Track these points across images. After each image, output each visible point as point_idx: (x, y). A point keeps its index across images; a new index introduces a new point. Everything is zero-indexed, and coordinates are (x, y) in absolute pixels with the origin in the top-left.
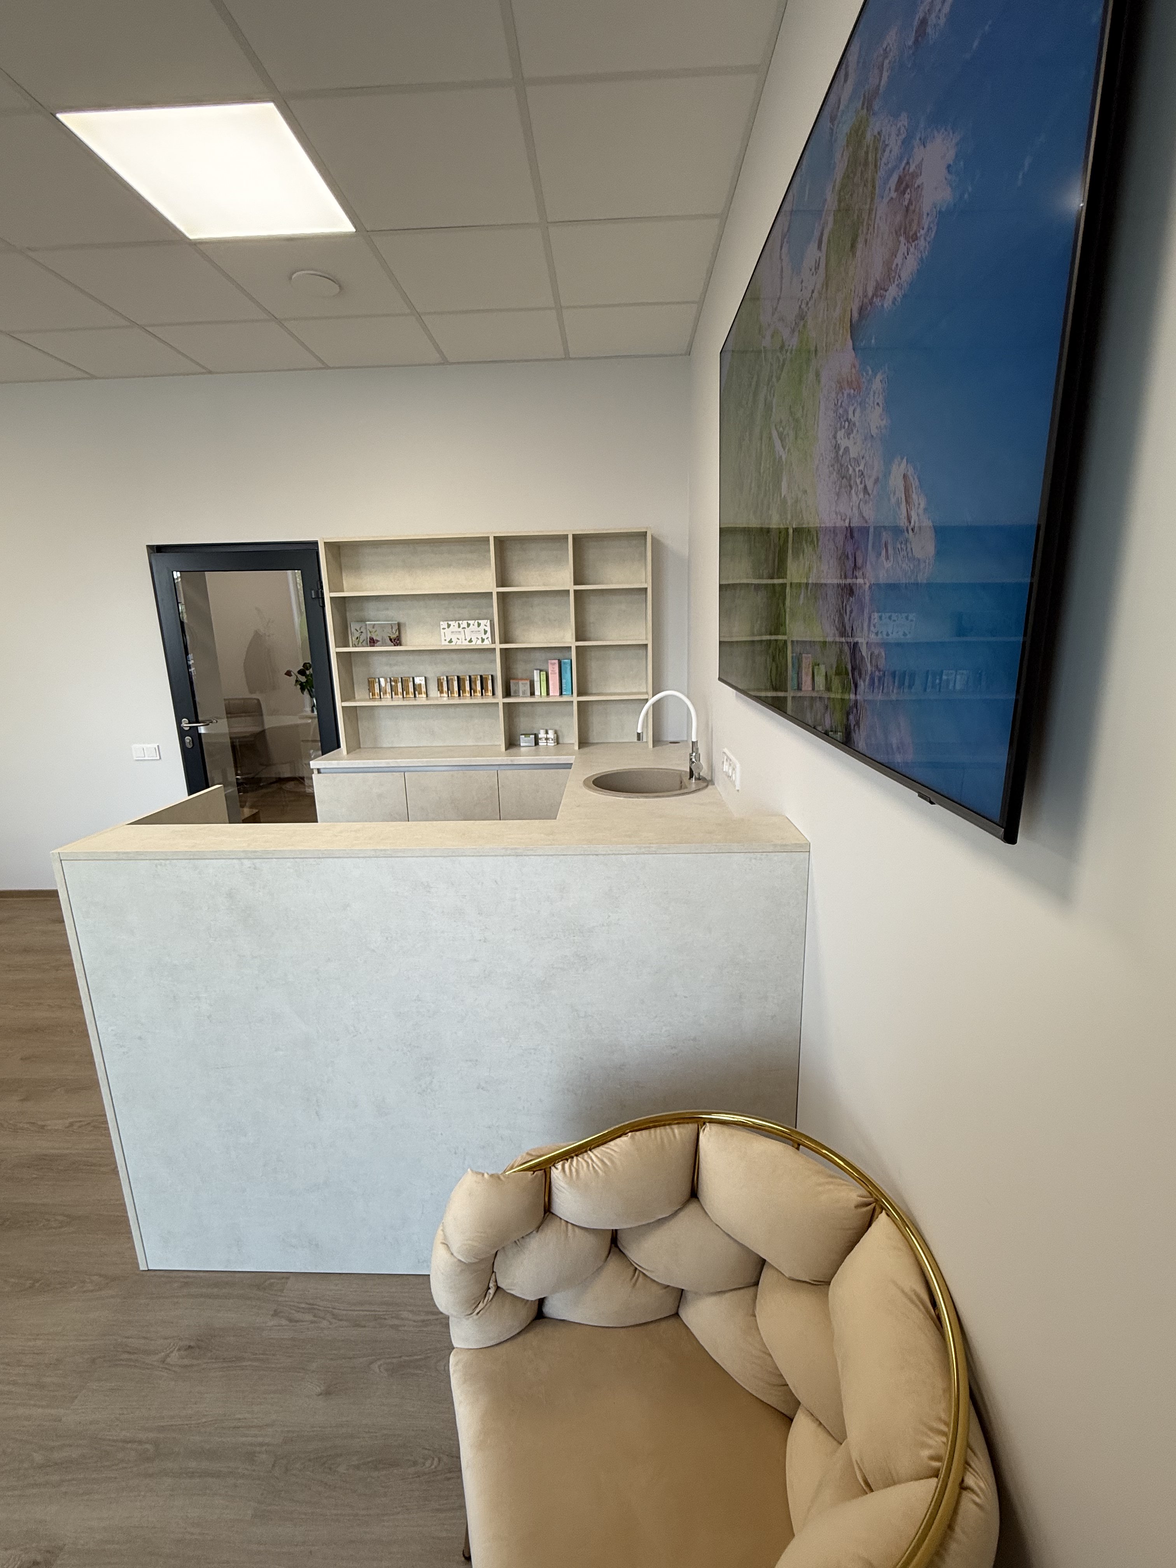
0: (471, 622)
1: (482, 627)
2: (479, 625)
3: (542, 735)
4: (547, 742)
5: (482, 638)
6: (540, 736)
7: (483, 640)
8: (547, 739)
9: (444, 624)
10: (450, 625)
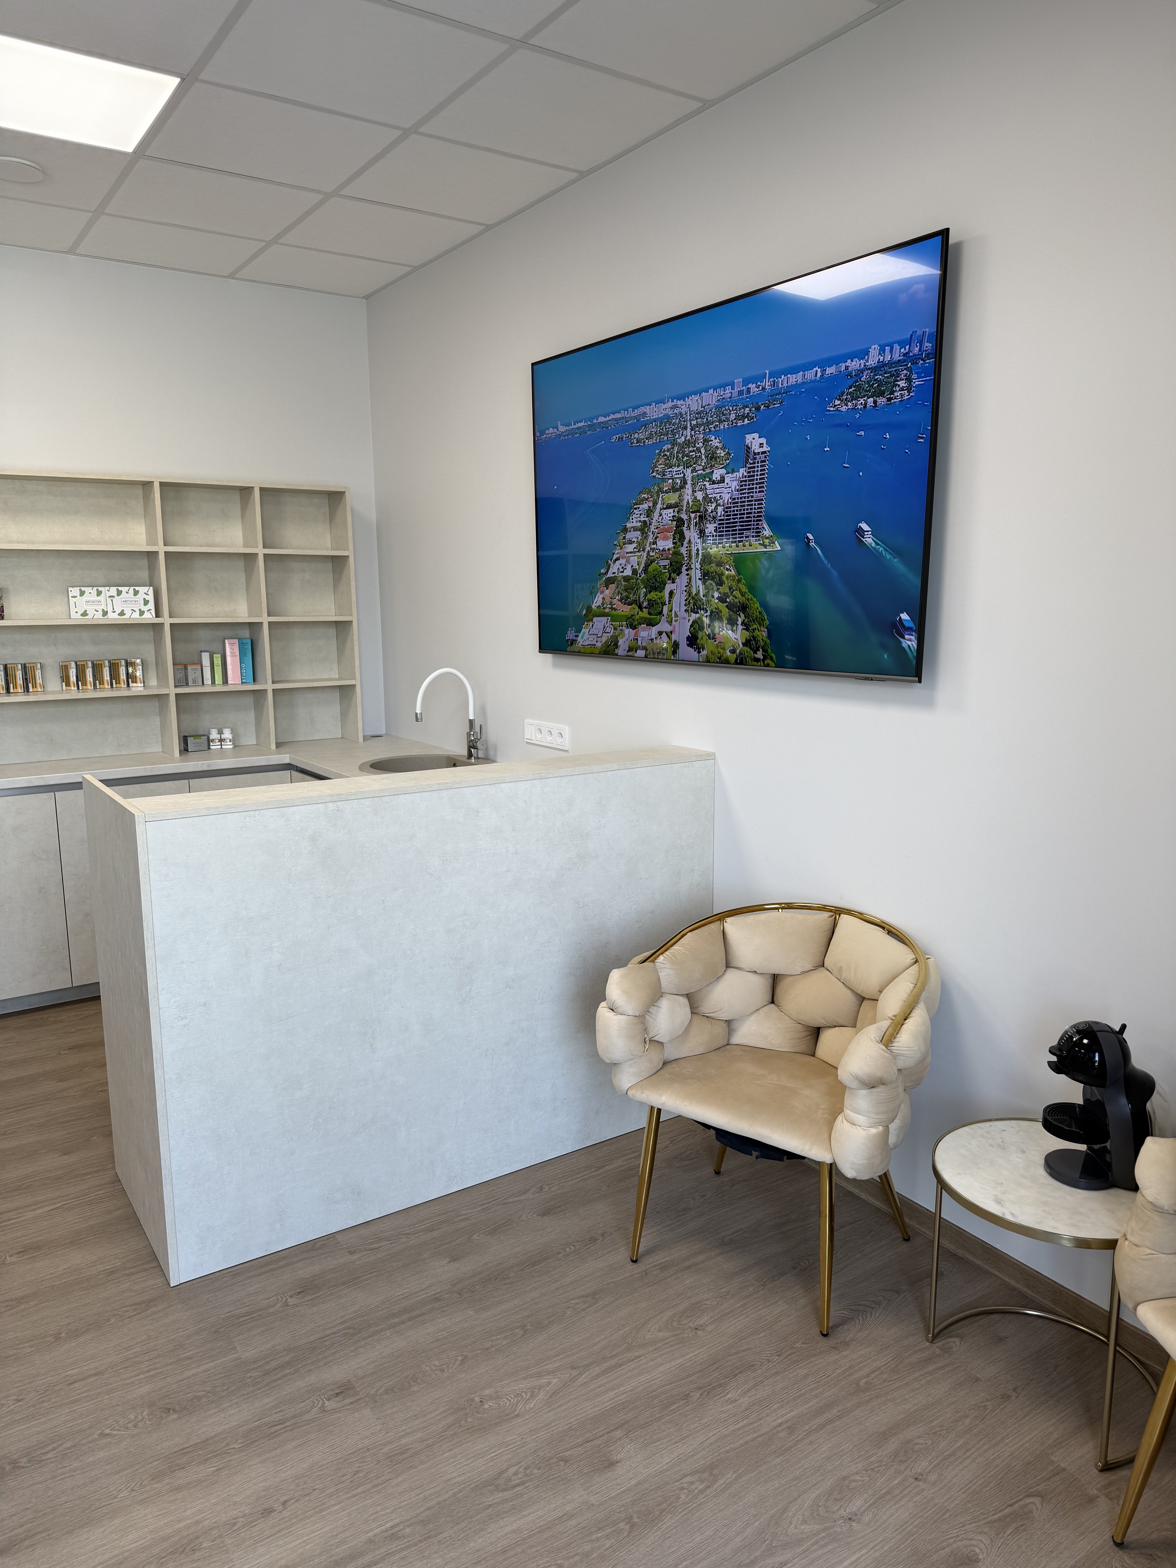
0: (124, 589)
1: (141, 596)
2: (136, 593)
3: (214, 735)
4: (221, 745)
5: (140, 610)
6: (211, 737)
7: (142, 613)
8: (221, 740)
9: (74, 591)
10: (84, 591)
